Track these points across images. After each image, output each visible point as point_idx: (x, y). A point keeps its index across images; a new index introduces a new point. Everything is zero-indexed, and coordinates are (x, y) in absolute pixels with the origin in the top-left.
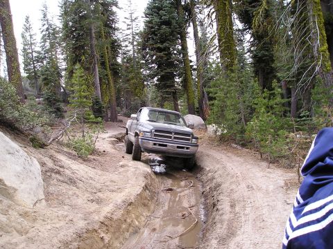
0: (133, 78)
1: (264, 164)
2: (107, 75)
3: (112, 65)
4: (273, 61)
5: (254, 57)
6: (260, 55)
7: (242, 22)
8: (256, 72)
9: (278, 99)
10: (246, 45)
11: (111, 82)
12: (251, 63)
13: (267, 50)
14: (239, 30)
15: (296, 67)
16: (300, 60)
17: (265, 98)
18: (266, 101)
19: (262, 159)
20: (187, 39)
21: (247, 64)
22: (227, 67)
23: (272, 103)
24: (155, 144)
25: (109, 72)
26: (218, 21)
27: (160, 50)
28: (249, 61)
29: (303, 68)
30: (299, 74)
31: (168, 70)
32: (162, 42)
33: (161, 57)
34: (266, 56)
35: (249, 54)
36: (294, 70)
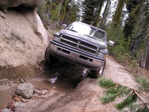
0: (73, 14)
1: (115, 62)
2: (64, 9)
3: (67, 6)
4: (133, 29)
5: (126, 25)
6: (129, 25)
7: (127, 8)
8: (124, 31)
9: (128, 43)
10: (125, 19)
11: (64, 13)
12: (124, 27)
13: (132, 24)
14: (124, 11)
15: (139, 34)
16: (141, 32)
17: (124, 41)
18: (124, 42)
19: (115, 60)
20: (102, 7)
21: (122, 26)
22: (114, 25)
23: (126, 43)
24: (59, 49)
25: (65, 8)
26: (118, 6)
27: (90, 7)
28: (123, 25)
29: (141, 36)
30: (139, 37)
31: (90, 17)
32: (92, 5)
33: (90, 11)
34: (131, 26)
35: (124, 22)
36: (138, 35)
